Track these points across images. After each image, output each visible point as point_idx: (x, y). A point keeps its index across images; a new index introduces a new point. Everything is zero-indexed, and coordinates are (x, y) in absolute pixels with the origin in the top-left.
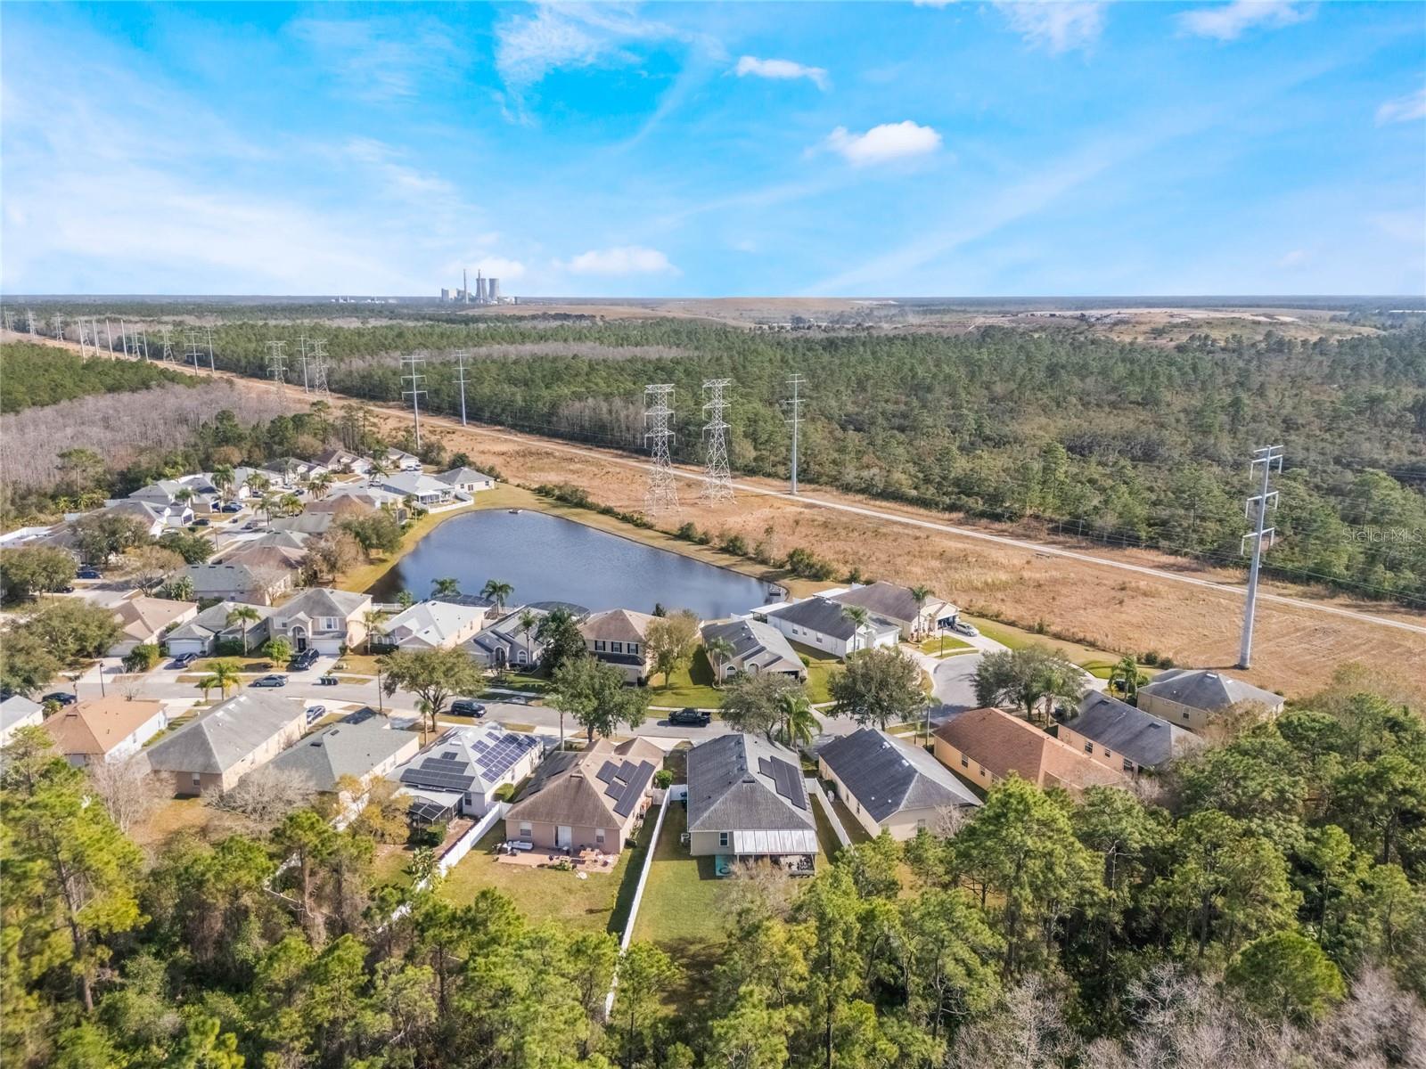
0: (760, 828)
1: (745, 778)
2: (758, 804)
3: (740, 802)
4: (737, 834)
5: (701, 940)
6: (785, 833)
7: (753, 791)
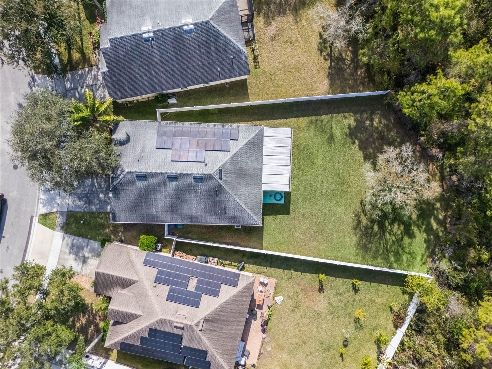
0: (261, 169)
1: (217, 177)
2: (241, 169)
3: (239, 183)
4: (265, 188)
5: (357, 216)
6: (265, 150)
7: (229, 172)
